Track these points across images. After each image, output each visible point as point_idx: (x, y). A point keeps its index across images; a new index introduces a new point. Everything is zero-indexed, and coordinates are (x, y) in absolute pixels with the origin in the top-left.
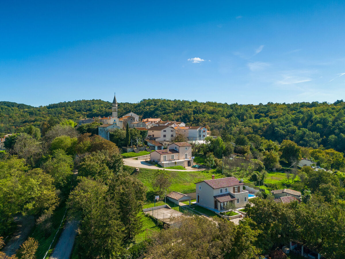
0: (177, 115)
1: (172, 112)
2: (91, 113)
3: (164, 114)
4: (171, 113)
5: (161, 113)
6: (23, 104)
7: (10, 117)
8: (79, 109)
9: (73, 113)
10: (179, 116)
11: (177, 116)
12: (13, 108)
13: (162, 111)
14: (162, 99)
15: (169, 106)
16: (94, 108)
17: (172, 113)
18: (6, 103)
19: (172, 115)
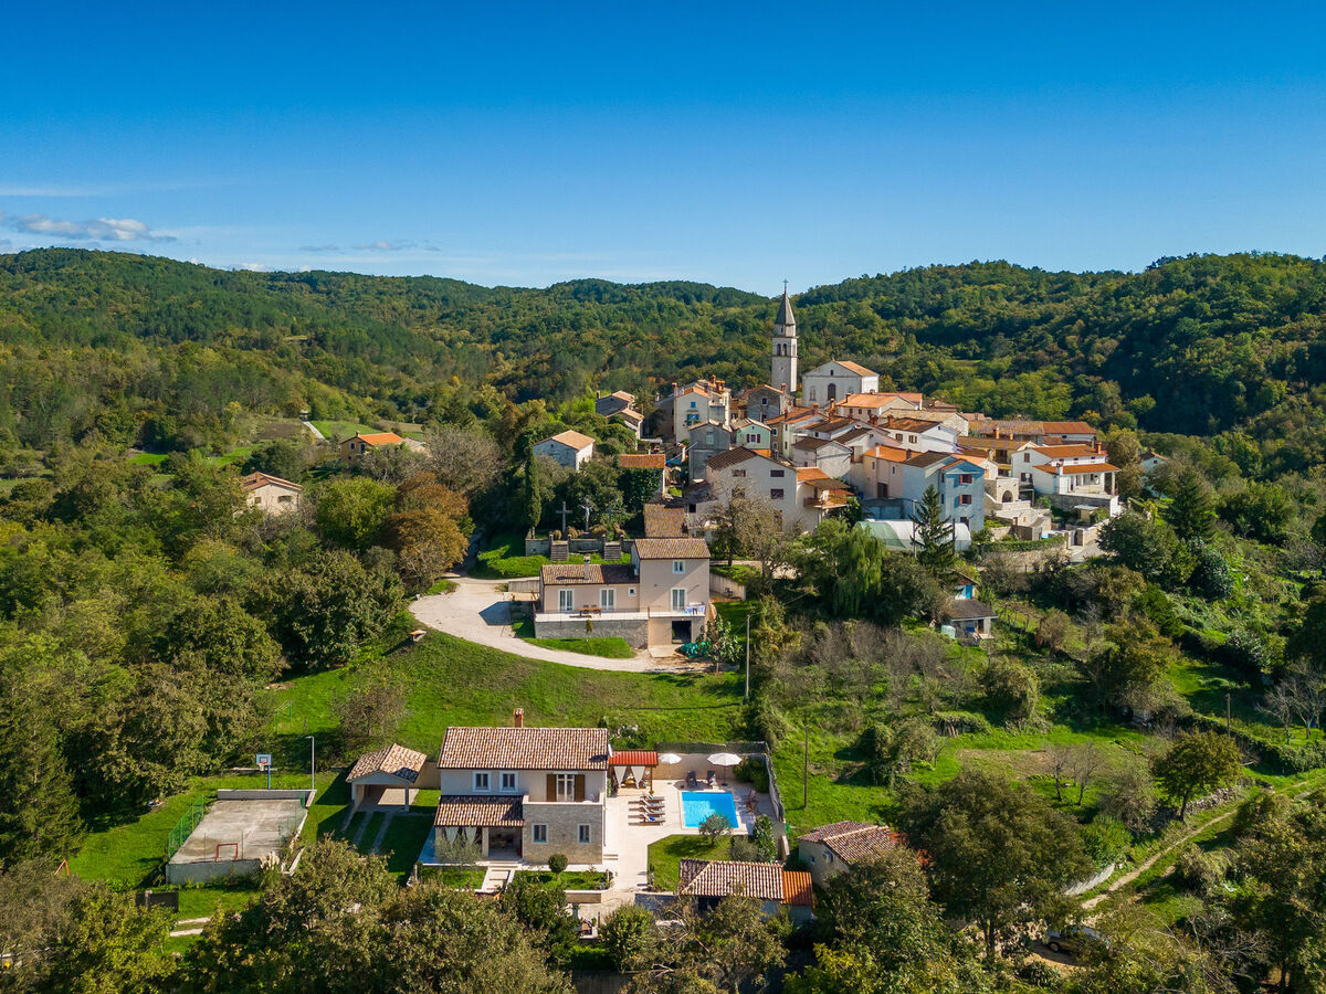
0: (1289, 337)
1: (1262, 323)
2: (937, 325)
3: (1218, 333)
4: (1257, 329)
5: (1205, 328)
6: (732, 290)
7: (662, 342)
8: (897, 307)
9: (866, 327)
10: (1290, 346)
11: (1283, 342)
12: (698, 305)
13: (1210, 319)
14: (1254, 252)
15: (1257, 294)
16: (956, 302)
17: (1263, 330)
18: (678, 289)
19: (1262, 336)
